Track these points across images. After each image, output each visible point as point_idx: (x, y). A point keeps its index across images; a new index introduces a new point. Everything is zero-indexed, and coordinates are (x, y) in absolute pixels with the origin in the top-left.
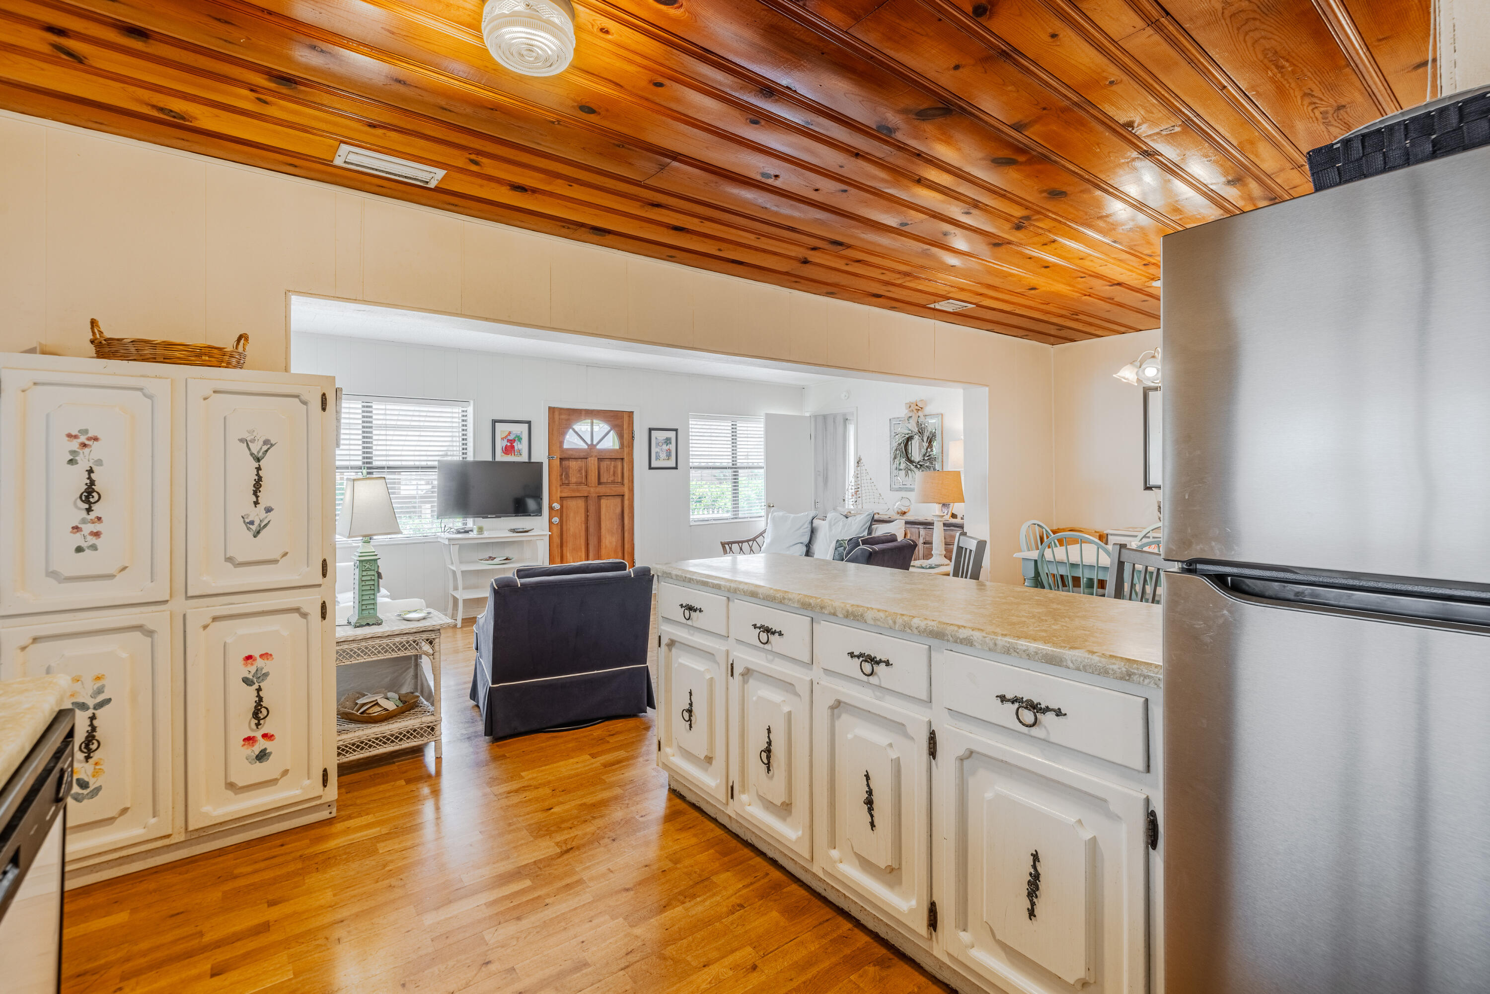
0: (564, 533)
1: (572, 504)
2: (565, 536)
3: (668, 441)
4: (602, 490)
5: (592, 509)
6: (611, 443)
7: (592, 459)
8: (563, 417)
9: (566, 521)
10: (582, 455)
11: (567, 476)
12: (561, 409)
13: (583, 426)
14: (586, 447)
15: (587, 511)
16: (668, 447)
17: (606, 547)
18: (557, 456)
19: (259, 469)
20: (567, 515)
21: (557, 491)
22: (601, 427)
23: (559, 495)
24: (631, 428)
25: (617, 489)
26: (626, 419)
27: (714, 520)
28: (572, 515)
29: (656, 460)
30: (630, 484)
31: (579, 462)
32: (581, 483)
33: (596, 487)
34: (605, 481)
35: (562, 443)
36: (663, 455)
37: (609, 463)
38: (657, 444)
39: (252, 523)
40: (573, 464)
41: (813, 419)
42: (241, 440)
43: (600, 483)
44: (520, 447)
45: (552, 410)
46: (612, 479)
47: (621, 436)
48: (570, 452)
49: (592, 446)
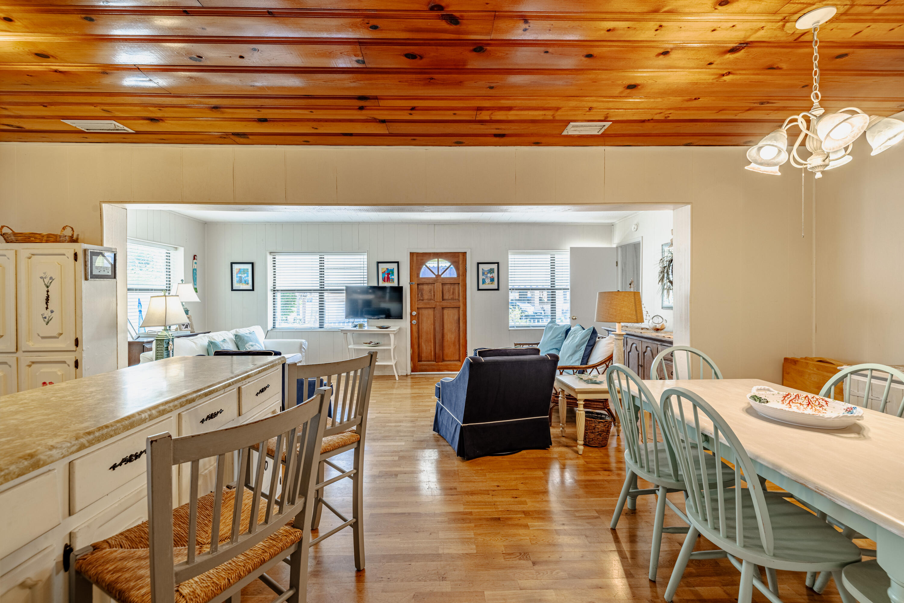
0: (420, 330)
1: (425, 312)
2: (420, 333)
3: (491, 271)
4: (444, 304)
5: (438, 315)
6: (452, 273)
7: (438, 284)
8: (419, 258)
9: (422, 323)
10: (431, 281)
11: (422, 295)
12: (417, 253)
13: (432, 264)
14: (434, 276)
15: (434, 317)
16: (491, 275)
17: (447, 341)
18: (415, 282)
19: (48, 291)
20: (422, 319)
21: (415, 303)
22: (444, 263)
23: (416, 306)
24: (464, 264)
25: (455, 304)
26: (461, 257)
27: (532, 327)
28: (425, 319)
29: (483, 284)
30: (464, 300)
31: (430, 287)
32: (431, 299)
33: (440, 302)
34: (447, 298)
35: (418, 274)
36: (488, 281)
37: (449, 286)
38: (483, 274)
39: (45, 318)
40: (425, 287)
41: (620, 250)
42: (41, 278)
43: (443, 299)
44: (393, 277)
45: (412, 254)
46: (452, 296)
47: (457, 269)
48: (423, 280)
49: (438, 276)
